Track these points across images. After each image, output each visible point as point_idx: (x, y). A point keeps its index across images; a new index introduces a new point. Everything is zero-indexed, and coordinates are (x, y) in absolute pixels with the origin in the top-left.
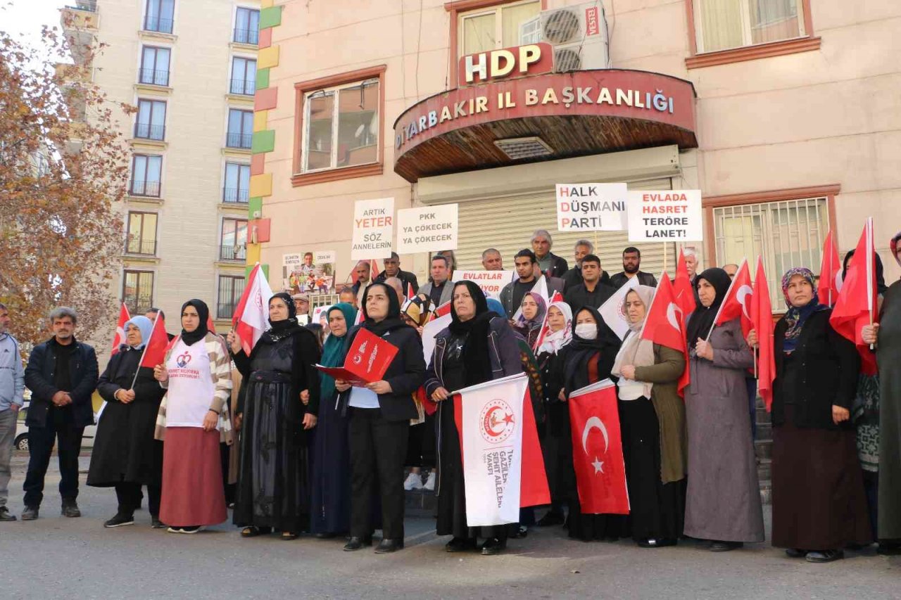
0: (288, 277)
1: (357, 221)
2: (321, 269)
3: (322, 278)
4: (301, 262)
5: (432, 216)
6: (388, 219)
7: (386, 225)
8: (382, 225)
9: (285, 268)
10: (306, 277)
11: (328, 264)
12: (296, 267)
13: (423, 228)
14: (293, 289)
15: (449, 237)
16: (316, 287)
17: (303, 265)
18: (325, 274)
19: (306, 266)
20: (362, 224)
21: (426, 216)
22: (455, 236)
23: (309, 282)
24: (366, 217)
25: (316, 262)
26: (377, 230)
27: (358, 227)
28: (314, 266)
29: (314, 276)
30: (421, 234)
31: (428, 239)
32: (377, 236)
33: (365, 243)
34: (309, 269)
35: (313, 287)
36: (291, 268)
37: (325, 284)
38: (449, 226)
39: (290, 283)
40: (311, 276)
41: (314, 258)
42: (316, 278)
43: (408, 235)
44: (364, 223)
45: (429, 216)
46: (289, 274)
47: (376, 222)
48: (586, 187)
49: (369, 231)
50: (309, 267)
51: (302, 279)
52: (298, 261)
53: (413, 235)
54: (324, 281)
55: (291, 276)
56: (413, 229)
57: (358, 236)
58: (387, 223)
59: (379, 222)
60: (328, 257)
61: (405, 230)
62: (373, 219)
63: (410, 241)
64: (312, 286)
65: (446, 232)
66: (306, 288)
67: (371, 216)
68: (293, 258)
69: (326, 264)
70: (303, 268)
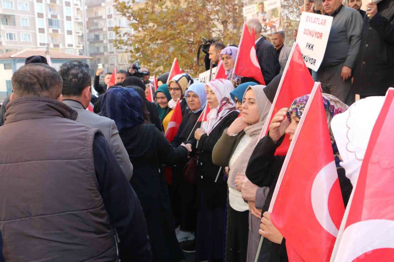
2: (271, 13)
3: (272, 20)
11: (275, 9)
12: (253, 16)
16: (268, 28)
17: (257, 13)
18: (273, 16)
25: (267, 8)
28: (265, 13)
29: (266, 20)
34: (262, 16)
35: (266, 28)
37: (274, 24)
40: (264, 20)
41: (265, 6)
42: (267, 21)
50: (262, 13)
52: (254, 11)
54: (274, 22)
60: (275, 3)
68: (250, 9)
69: (274, 9)
70: (258, 16)
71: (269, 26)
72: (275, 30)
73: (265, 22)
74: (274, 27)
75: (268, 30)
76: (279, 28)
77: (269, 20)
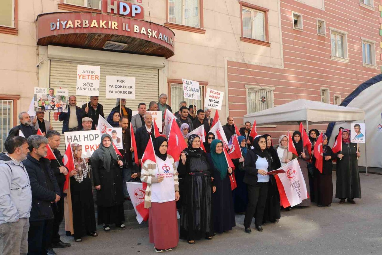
0: (38, 100)
1: (79, 75)
2: (59, 98)
3: (60, 103)
4: (46, 93)
5: (123, 81)
6: (97, 77)
7: (95, 79)
8: (93, 79)
9: (36, 96)
10: (49, 102)
11: (64, 96)
12: (43, 96)
13: (119, 87)
14: (41, 108)
15: (131, 93)
16: (56, 108)
17: (47, 95)
18: (61, 101)
19: (50, 96)
20: (82, 77)
21: (120, 81)
22: (134, 92)
23: (52, 104)
24: (84, 74)
25: (56, 94)
26: (90, 81)
27: (80, 78)
28: (55, 96)
29: (54, 102)
30: (117, 89)
31: (121, 92)
32: (91, 84)
33: (84, 87)
34: (51, 98)
36: (39, 96)
37: (61, 107)
38: (131, 87)
39: (39, 104)
40: (53, 102)
41: (55, 92)
42: (56, 103)
43: (111, 89)
44: (83, 77)
45: (122, 81)
46: (38, 99)
47: (90, 77)
48: (189, 81)
49: (86, 81)
50: (52, 96)
51: (47, 102)
52: (45, 92)
53: (114, 89)
54: (61, 105)
55: (40, 100)
56: (114, 86)
57: (80, 83)
58: (97, 79)
59: (91, 77)
60: (64, 92)
61: (110, 86)
62: (88, 76)
63: (112, 92)
64: (53, 107)
65: (130, 90)
66: (49, 107)
67: (87, 74)
68: (41, 90)
69: (62, 96)
70: (48, 97)
71: (57, 107)
72: (61, 111)
73: (54, 103)
74: (61, 108)
75: (56, 109)
76: (65, 110)
77: (57, 103)
